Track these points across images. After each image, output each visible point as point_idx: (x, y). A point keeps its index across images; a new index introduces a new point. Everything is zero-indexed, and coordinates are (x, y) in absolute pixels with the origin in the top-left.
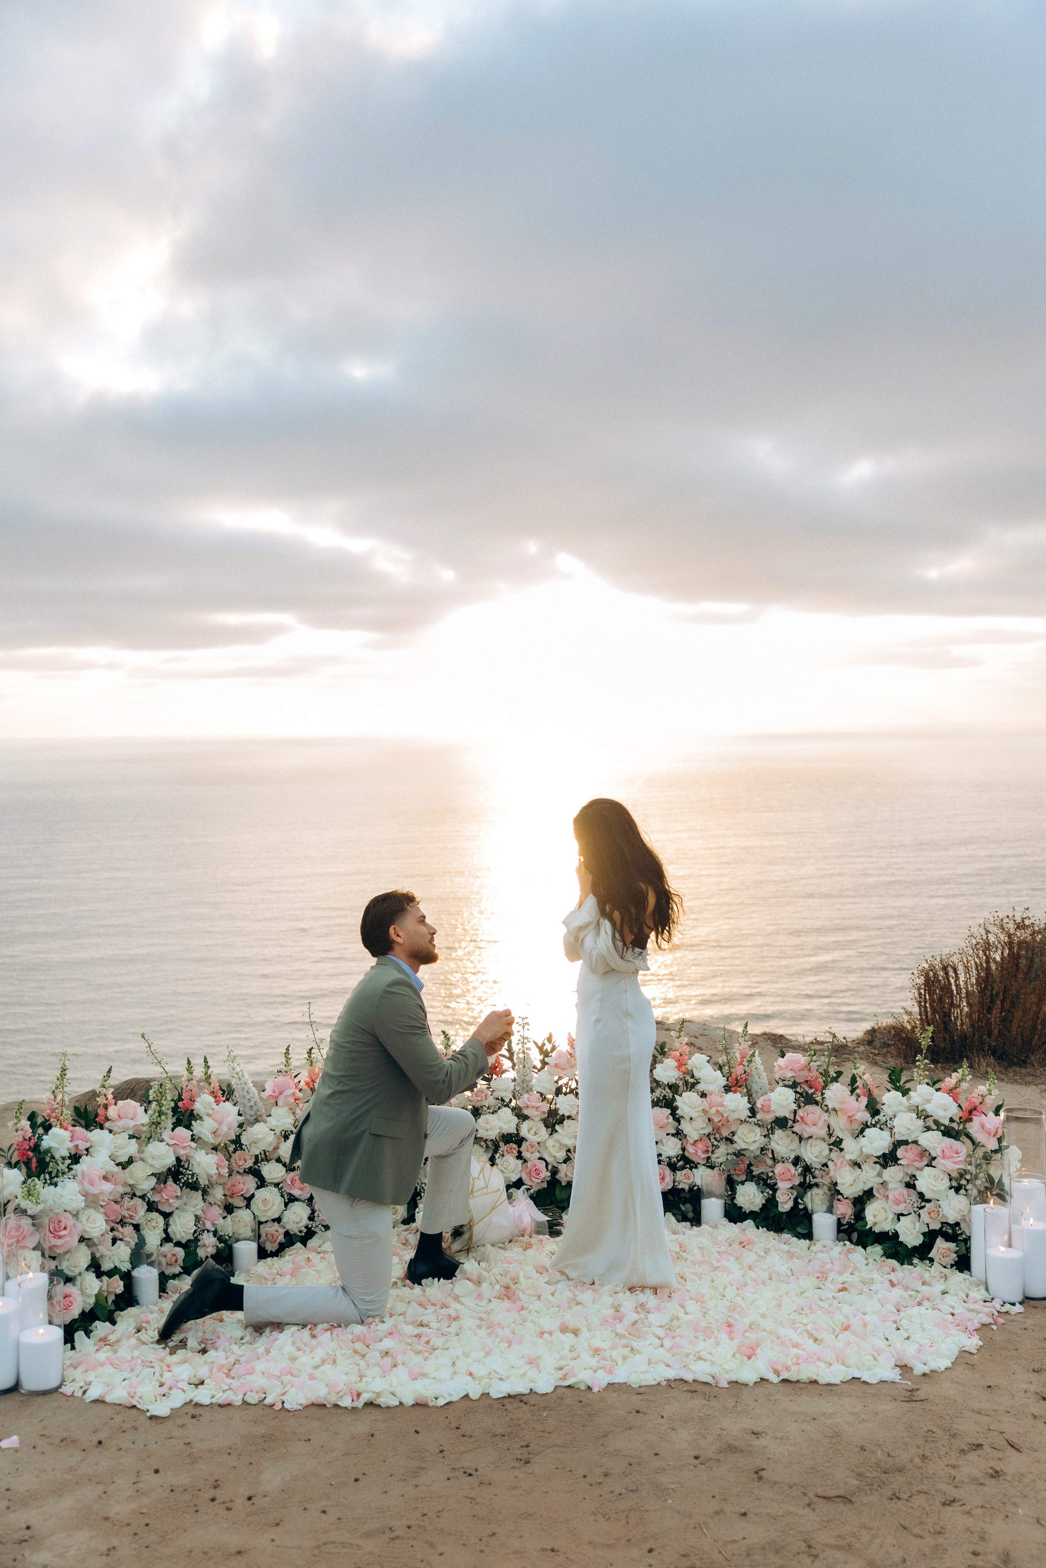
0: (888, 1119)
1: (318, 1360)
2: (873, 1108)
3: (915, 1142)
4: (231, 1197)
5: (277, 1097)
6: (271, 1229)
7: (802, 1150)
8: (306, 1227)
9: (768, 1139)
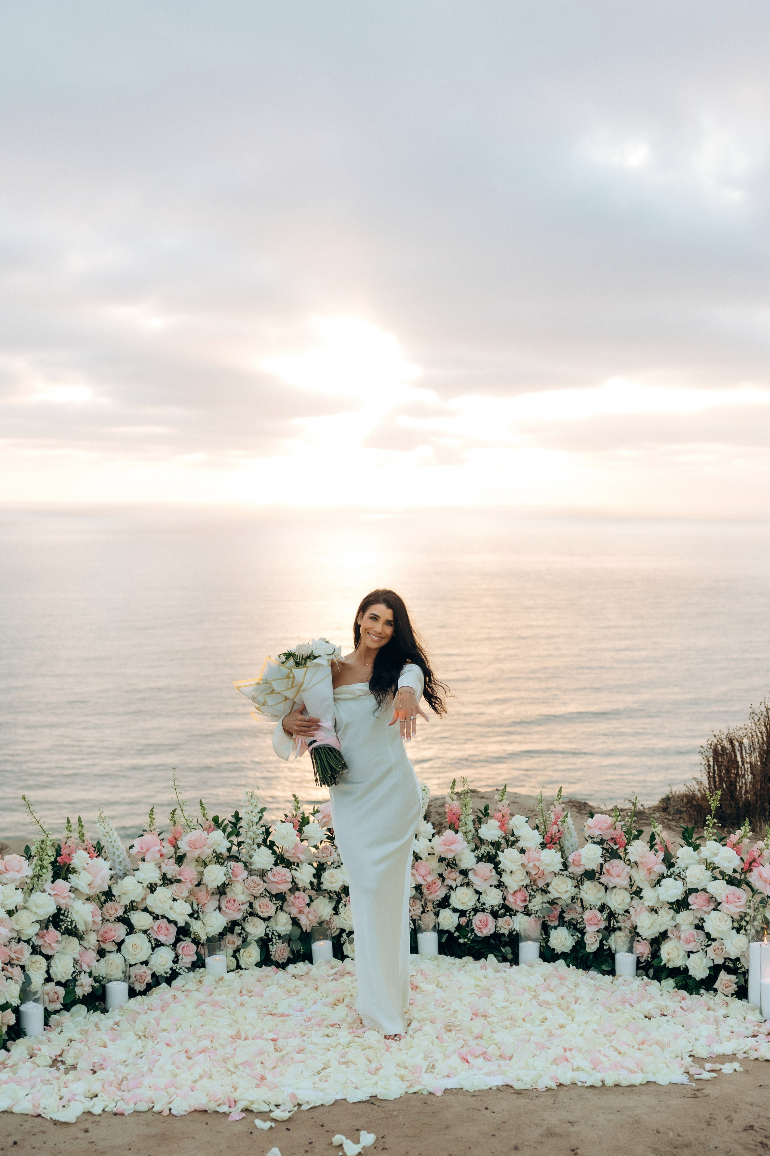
0: (681, 871)
1: (196, 1076)
2: (669, 862)
3: (704, 890)
4: (104, 942)
5: (145, 853)
6: (140, 971)
7: (608, 898)
8: (171, 969)
9: (577, 890)
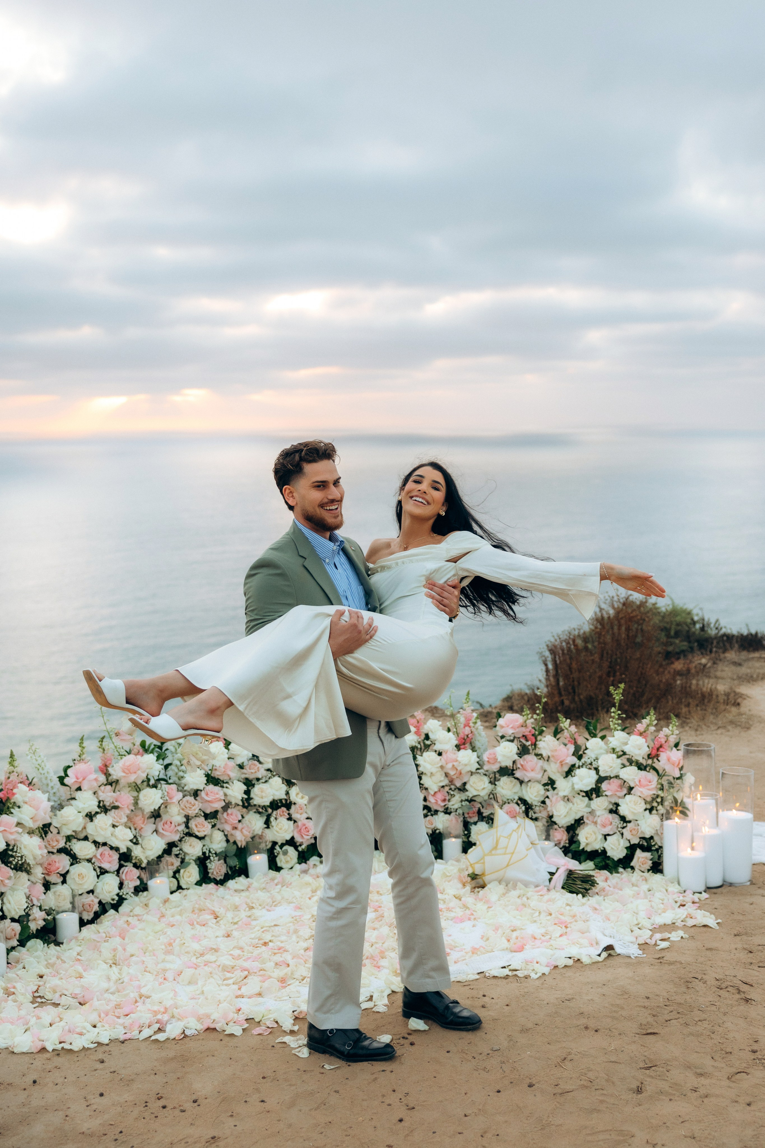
0: (592, 761)
2: (578, 754)
3: (617, 777)
4: (48, 874)
5: (80, 783)
6: (87, 900)
7: (524, 791)
8: (118, 895)
9: (493, 786)
